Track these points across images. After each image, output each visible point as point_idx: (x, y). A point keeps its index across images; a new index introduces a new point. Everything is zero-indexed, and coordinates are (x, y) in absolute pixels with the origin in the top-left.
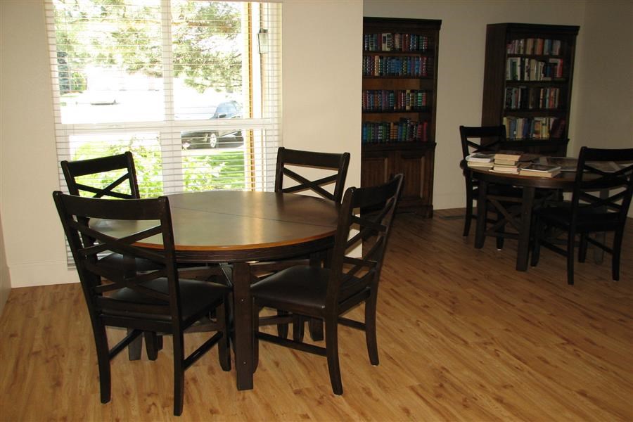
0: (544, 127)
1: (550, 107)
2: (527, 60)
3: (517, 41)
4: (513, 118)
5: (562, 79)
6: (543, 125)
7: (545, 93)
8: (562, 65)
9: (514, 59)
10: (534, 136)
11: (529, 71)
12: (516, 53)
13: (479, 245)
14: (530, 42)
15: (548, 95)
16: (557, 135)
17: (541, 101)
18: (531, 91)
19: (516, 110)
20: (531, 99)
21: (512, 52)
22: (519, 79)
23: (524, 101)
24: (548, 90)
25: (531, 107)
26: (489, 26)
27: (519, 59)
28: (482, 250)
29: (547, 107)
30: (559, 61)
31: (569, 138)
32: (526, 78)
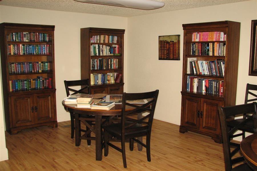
0: (112, 78)
1: (114, 68)
2: (101, 46)
3: (96, 36)
4: (96, 74)
5: (119, 55)
6: (111, 76)
7: (111, 61)
8: (118, 48)
9: (95, 45)
10: (107, 82)
11: (102, 51)
12: (96, 42)
13: (78, 144)
14: (102, 37)
15: (113, 62)
16: (118, 81)
17: (109, 65)
18: (104, 60)
19: (97, 70)
20: (105, 64)
21: (94, 42)
22: (98, 55)
23: (101, 66)
24: (113, 60)
25: (104, 68)
26: (81, 29)
27: (97, 45)
28: (79, 147)
29: (113, 68)
30: (117, 46)
31: (124, 82)
32: (101, 55)
